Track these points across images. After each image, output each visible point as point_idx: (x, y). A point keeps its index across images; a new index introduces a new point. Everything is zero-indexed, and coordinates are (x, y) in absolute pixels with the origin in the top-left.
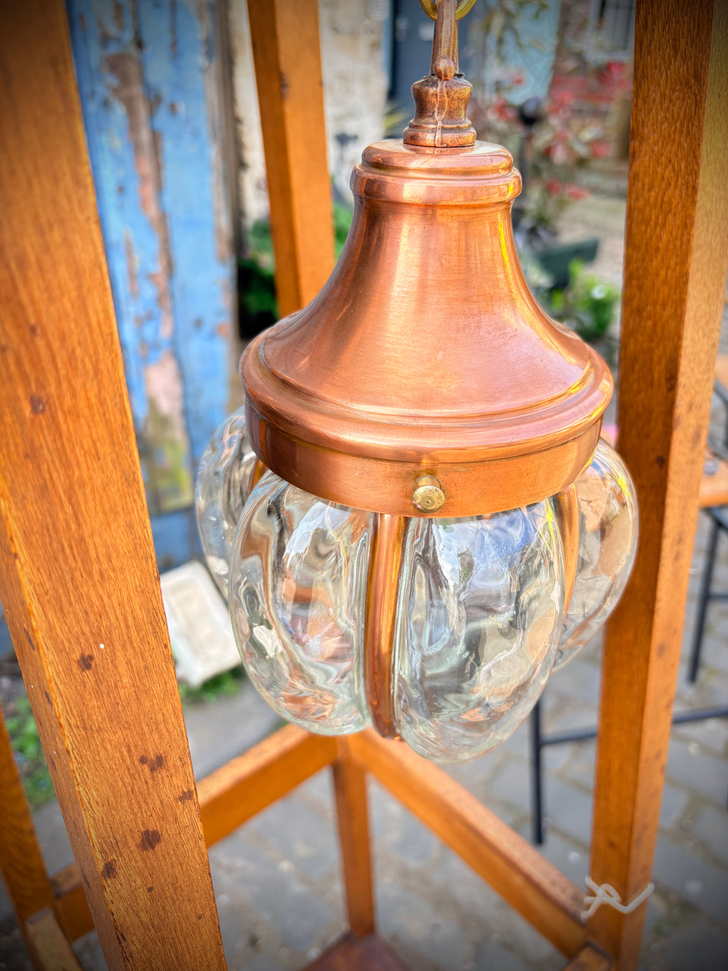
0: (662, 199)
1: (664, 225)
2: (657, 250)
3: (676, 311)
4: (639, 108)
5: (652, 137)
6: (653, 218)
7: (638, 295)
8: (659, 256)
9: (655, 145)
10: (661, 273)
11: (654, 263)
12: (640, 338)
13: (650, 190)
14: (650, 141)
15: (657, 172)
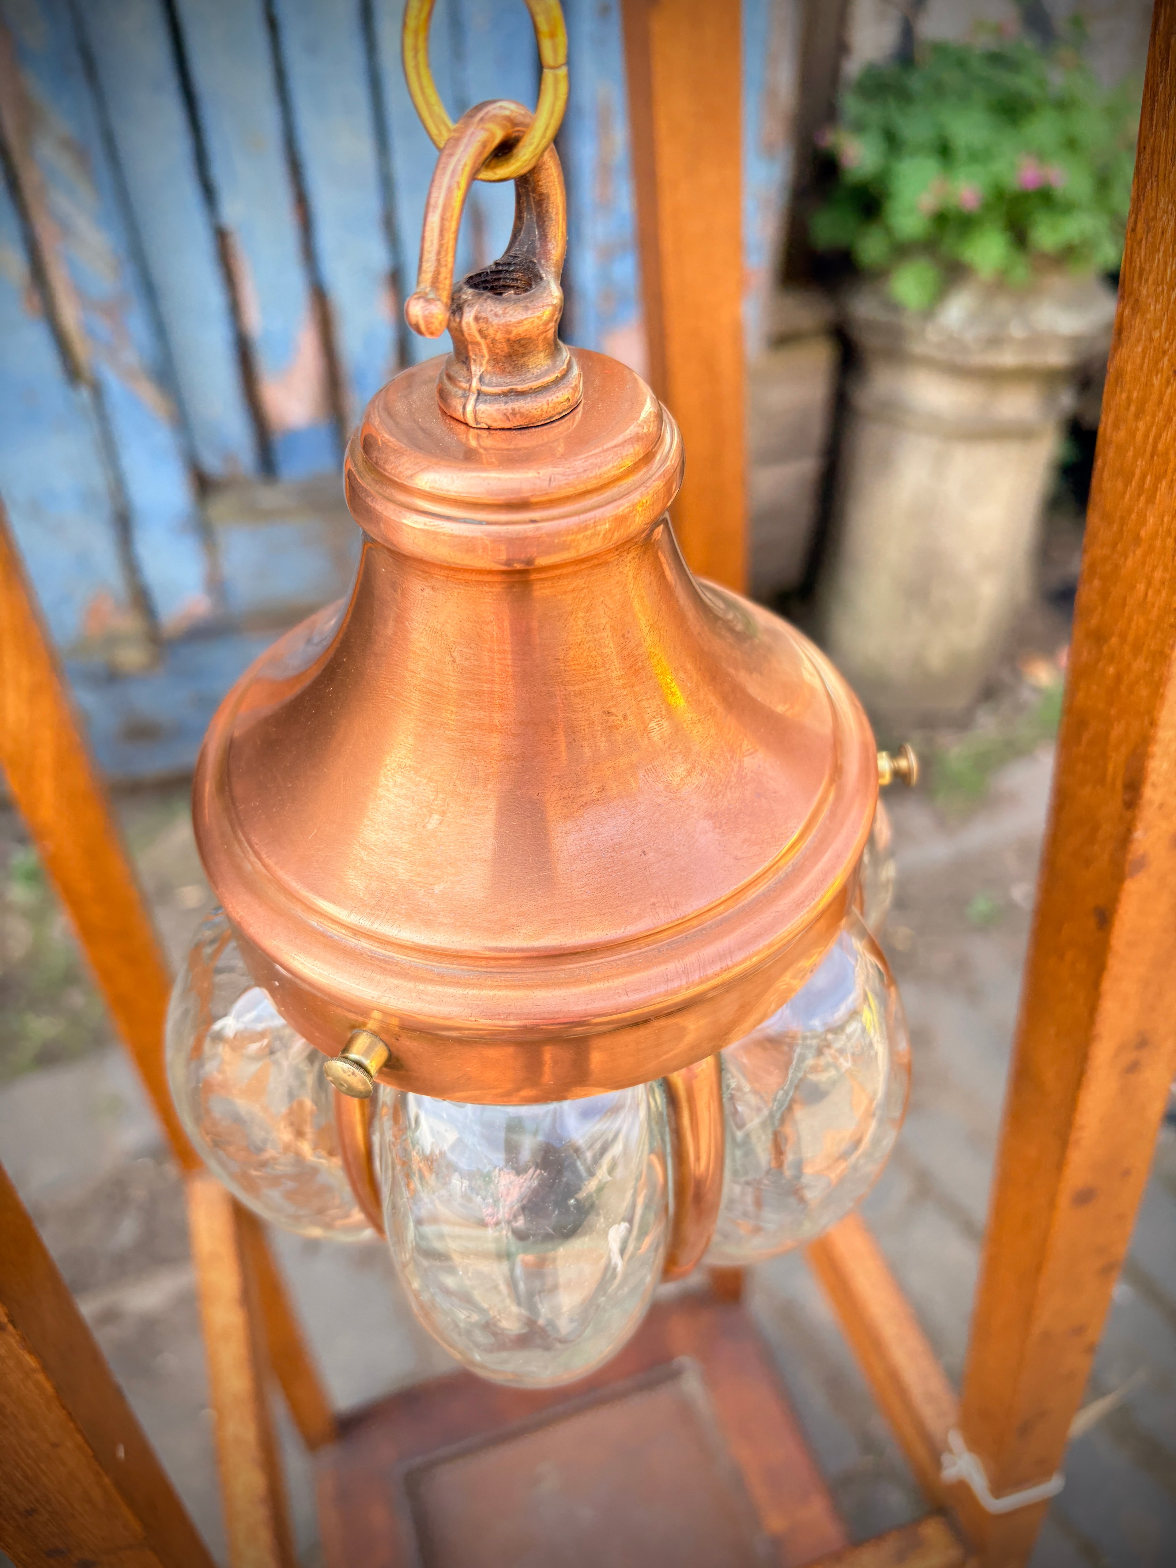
0: (1155, 447)
1: (1151, 500)
2: (1137, 540)
3: (1152, 671)
4: (1139, 236)
5: (1152, 308)
6: (1138, 472)
7: (1100, 608)
8: (1139, 552)
9: (1156, 328)
10: (1138, 586)
11: (1130, 562)
12: (1094, 688)
13: (1137, 417)
14: (1149, 316)
15: (1152, 385)
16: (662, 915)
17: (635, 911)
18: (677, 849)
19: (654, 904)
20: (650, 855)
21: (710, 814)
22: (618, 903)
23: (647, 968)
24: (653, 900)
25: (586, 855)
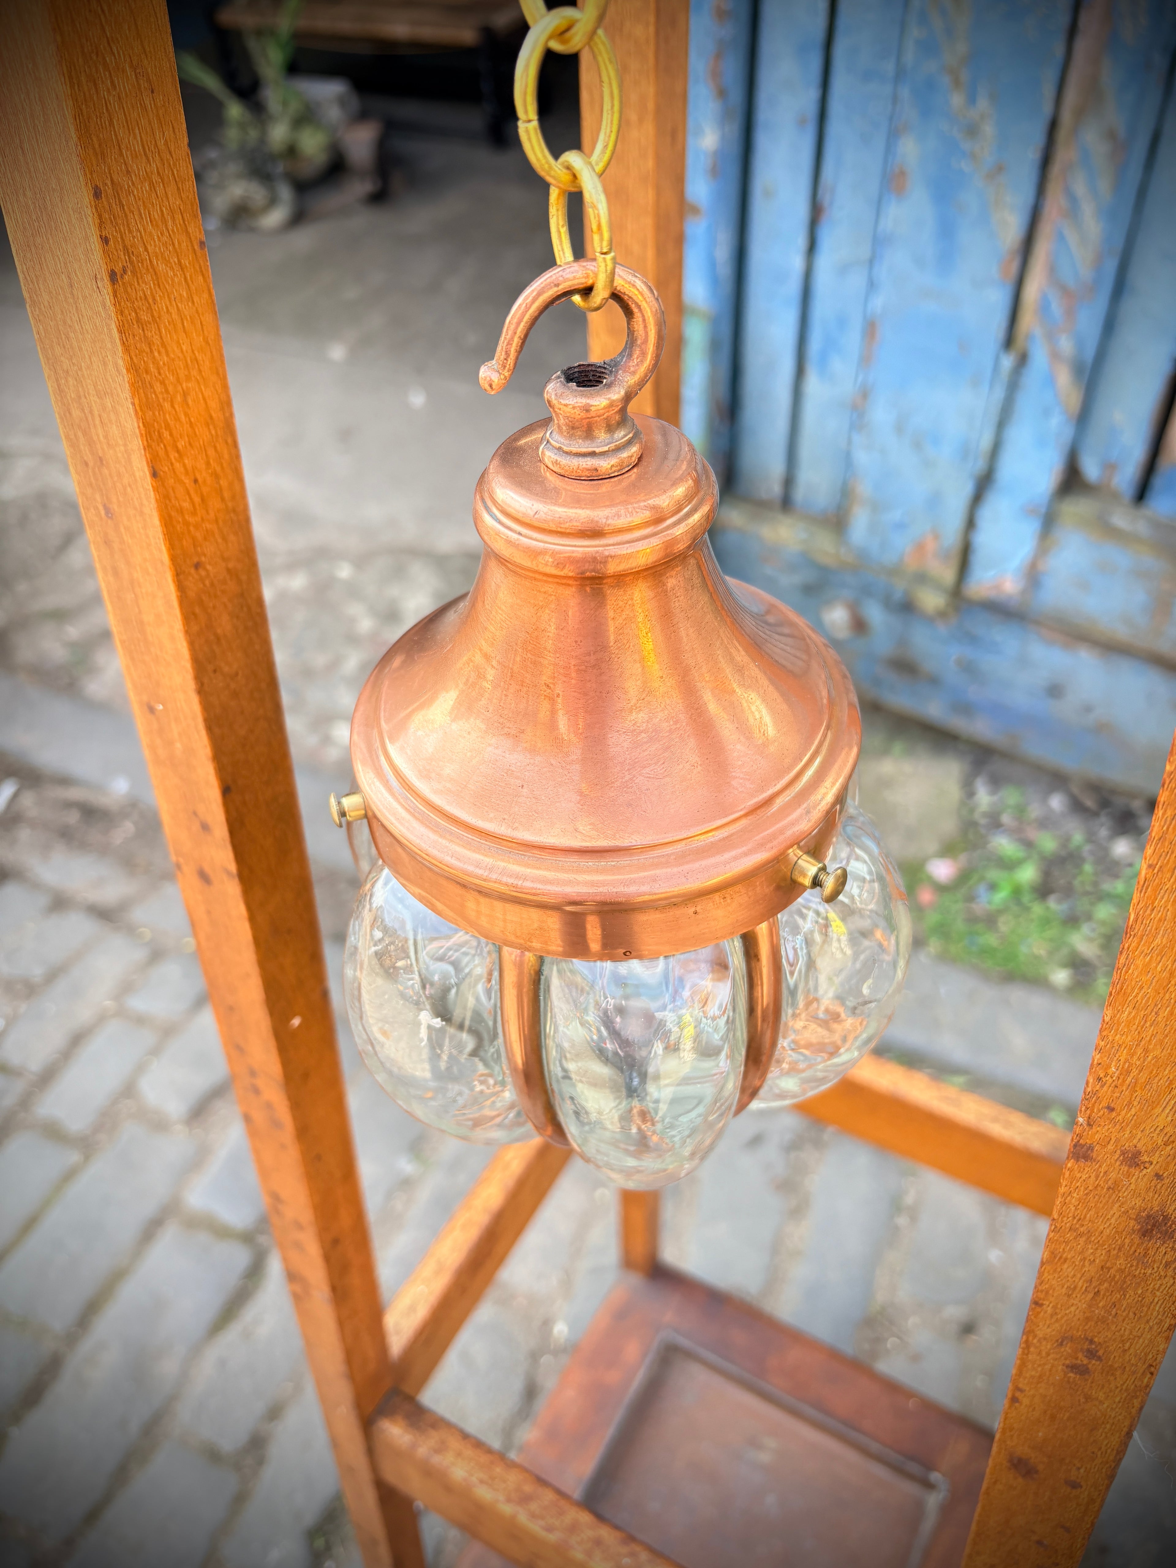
16: (503, 828)
17: (492, 815)
18: (543, 798)
19: (504, 819)
20: (525, 790)
21: (583, 793)
22: (487, 804)
23: (474, 851)
24: (506, 817)
25: (491, 765)
